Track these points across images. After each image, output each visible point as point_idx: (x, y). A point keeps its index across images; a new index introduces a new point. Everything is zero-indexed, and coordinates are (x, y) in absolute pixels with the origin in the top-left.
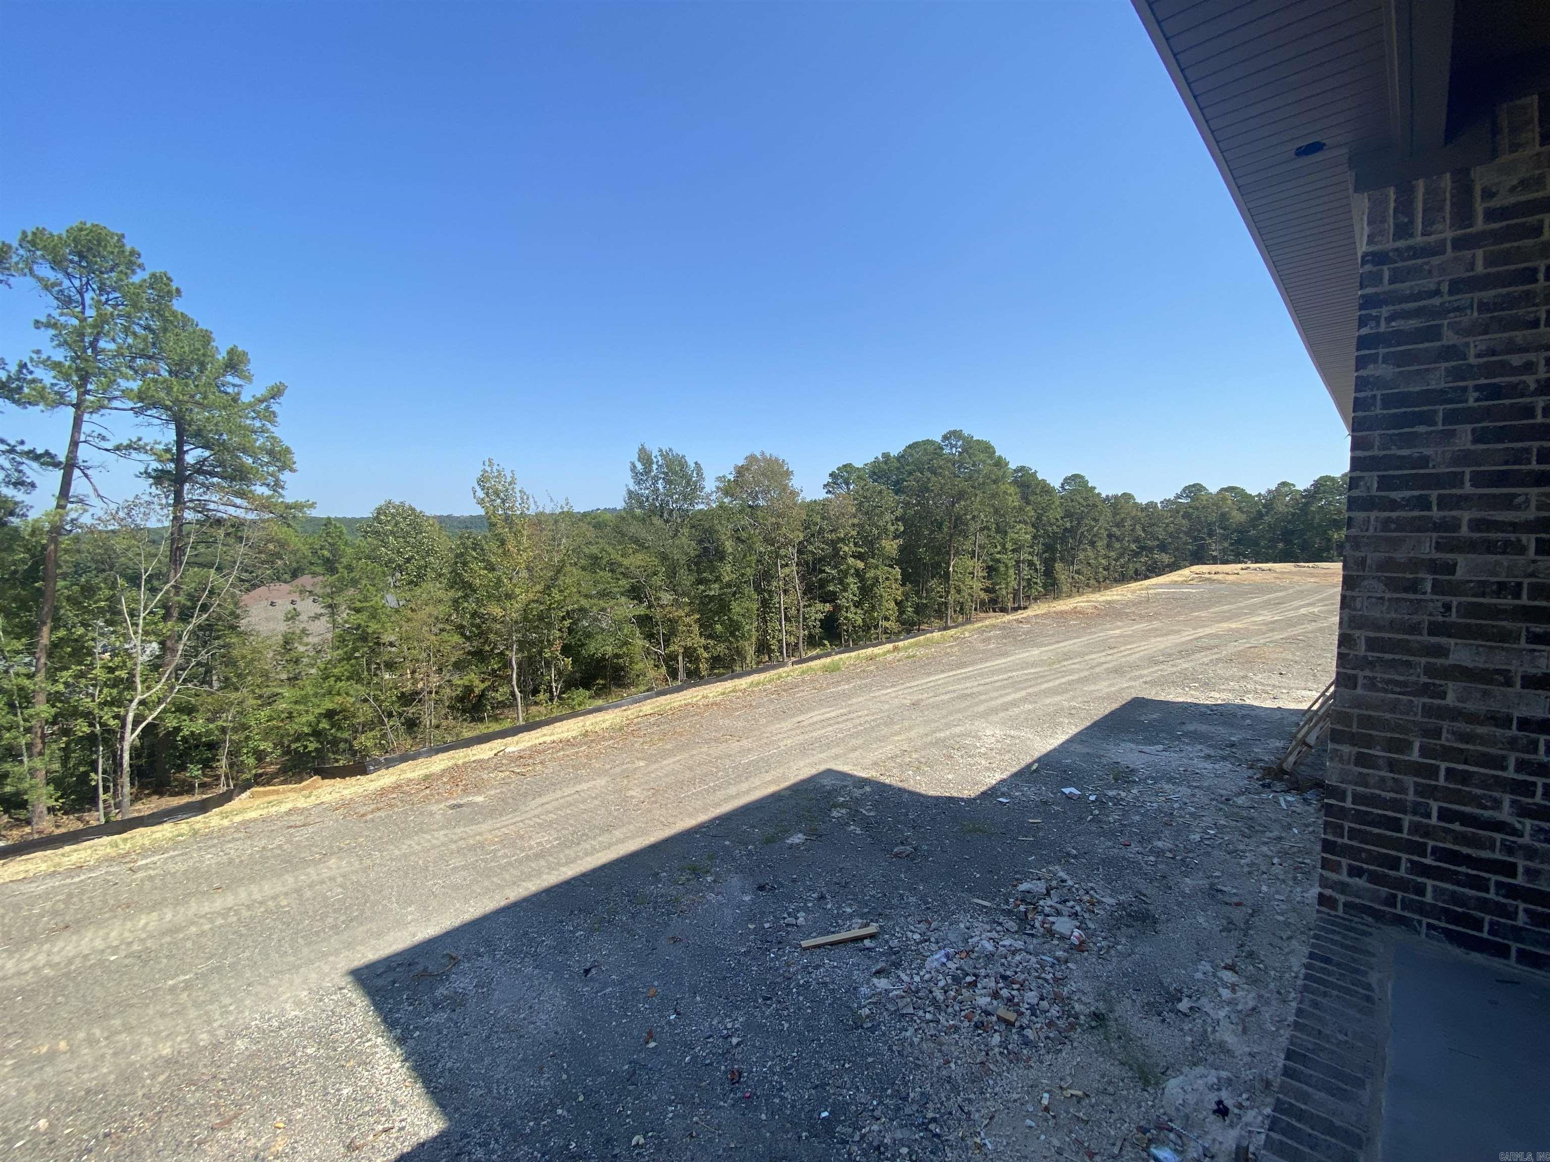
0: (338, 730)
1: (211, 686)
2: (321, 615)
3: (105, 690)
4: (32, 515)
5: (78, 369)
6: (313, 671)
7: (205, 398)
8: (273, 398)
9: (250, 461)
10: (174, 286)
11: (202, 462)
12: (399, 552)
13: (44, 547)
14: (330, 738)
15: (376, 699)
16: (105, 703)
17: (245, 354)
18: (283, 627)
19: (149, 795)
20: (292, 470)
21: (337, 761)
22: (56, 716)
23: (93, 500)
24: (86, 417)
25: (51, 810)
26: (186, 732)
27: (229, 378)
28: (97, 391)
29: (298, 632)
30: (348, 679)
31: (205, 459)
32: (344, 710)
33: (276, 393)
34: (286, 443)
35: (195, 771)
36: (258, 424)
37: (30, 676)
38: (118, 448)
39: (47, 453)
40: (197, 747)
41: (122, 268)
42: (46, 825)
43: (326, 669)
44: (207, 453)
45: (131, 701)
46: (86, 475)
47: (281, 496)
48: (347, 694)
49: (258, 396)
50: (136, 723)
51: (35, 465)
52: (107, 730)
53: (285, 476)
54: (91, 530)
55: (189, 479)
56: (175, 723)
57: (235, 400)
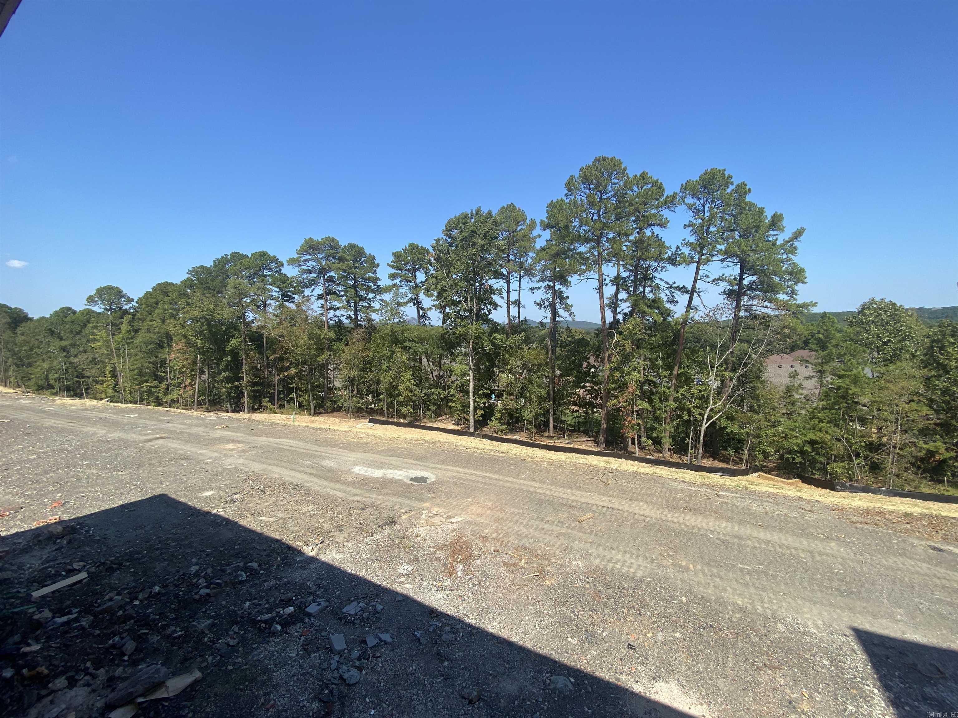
0: (816, 454)
1: (742, 408)
2: (813, 376)
3: (697, 400)
4: (676, 316)
5: (700, 244)
6: (803, 412)
7: (757, 246)
8: (796, 238)
9: (778, 279)
10: (747, 188)
11: (751, 284)
12: (878, 337)
13: (679, 330)
14: (810, 458)
15: (848, 441)
16: (696, 407)
17: (781, 215)
18: (786, 381)
19: (709, 457)
20: (804, 283)
21: (814, 474)
22: (676, 408)
23: (701, 308)
24: (701, 267)
25: (669, 449)
26: (729, 430)
27: (771, 232)
28: (707, 253)
29: (796, 385)
30: (829, 422)
31: (754, 281)
32: (822, 442)
33: (798, 234)
34: (802, 265)
35: (731, 452)
36: (785, 256)
37: (669, 388)
38: (714, 281)
39: (684, 287)
40: (733, 439)
41: (723, 187)
42: (667, 455)
43: (813, 412)
44: (755, 278)
45: (707, 408)
46: (699, 296)
47: (796, 299)
48: (827, 432)
49: (787, 239)
50: (708, 420)
51: (679, 293)
52: (695, 420)
53: (799, 287)
54: (698, 322)
55: (745, 293)
56: (725, 424)
57: (774, 244)
